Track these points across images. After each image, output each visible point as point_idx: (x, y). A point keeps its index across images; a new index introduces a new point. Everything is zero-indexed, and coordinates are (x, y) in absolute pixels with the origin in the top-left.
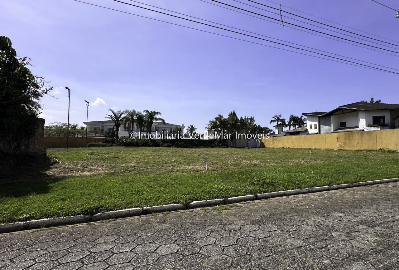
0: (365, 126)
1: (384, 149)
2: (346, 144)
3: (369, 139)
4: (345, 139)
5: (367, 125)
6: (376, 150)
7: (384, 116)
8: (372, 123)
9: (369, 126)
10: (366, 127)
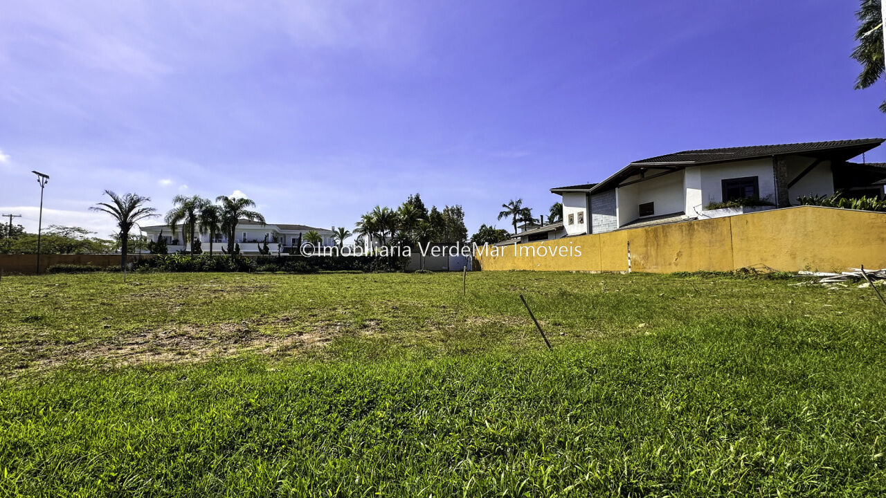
0: (700, 209)
1: (754, 269)
2: (650, 259)
3: (710, 242)
4: (646, 246)
5: (707, 204)
6: (732, 273)
7: (757, 177)
8: (719, 199)
9: (712, 206)
10: (703, 210)
